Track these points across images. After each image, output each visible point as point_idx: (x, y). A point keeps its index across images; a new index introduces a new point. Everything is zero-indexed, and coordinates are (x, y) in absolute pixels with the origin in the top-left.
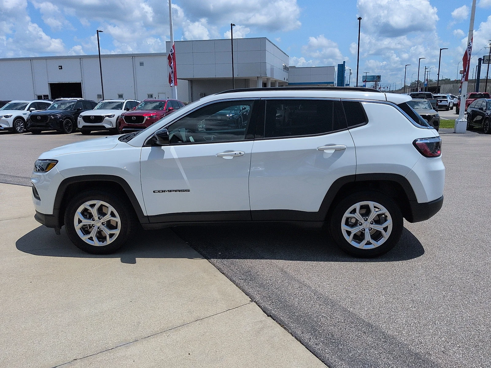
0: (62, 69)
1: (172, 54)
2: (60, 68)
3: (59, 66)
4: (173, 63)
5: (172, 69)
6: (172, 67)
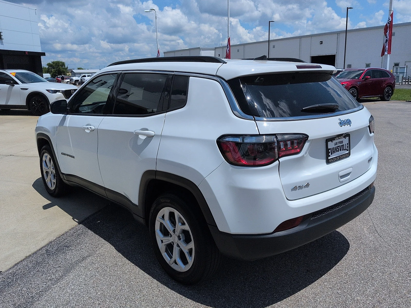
0: (322, 44)
1: (389, 23)
2: (321, 43)
3: (320, 42)
4: (388, 32)
5: (386, 38)
6: (387, 36)
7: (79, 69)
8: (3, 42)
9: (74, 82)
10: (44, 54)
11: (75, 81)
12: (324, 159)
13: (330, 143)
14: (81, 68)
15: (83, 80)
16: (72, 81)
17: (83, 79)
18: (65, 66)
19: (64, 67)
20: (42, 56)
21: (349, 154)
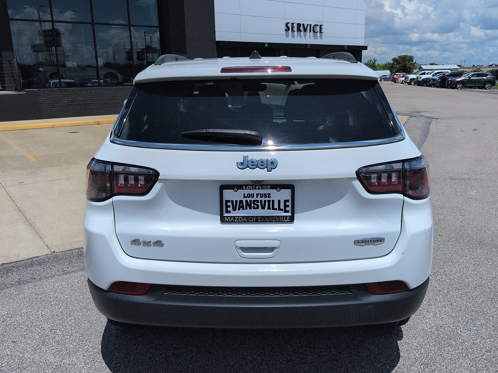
7: (431, 64)
8: (323, 36)
9: (409, 81)
10: (365, 48)
11: (411, 79)
12: (219, 215)
13: (226, 192)
14: (434, 63)
15: (419, 79)
16: (406, 80)
17: (420, 77)
18: (413, 61)
19: (411, 62)
20: (364, 50)
21: (291, 219)
